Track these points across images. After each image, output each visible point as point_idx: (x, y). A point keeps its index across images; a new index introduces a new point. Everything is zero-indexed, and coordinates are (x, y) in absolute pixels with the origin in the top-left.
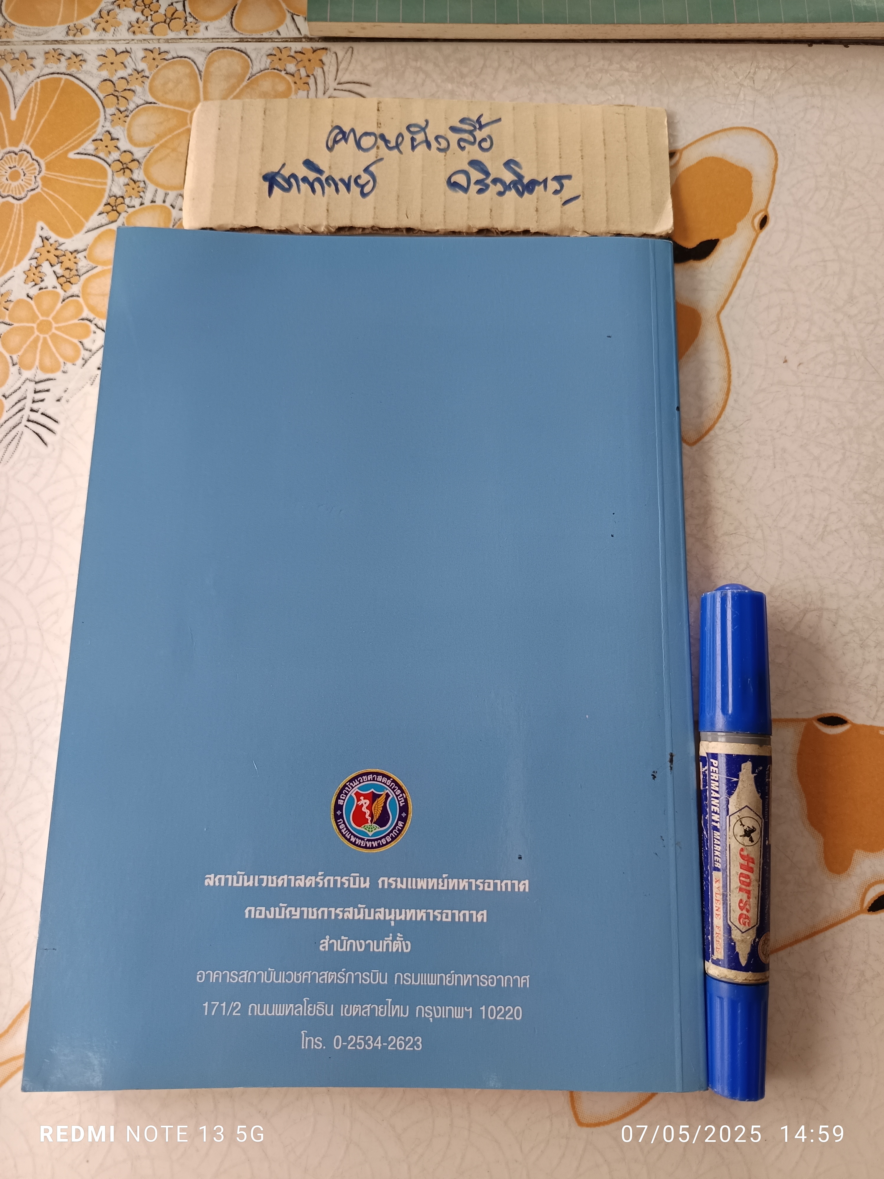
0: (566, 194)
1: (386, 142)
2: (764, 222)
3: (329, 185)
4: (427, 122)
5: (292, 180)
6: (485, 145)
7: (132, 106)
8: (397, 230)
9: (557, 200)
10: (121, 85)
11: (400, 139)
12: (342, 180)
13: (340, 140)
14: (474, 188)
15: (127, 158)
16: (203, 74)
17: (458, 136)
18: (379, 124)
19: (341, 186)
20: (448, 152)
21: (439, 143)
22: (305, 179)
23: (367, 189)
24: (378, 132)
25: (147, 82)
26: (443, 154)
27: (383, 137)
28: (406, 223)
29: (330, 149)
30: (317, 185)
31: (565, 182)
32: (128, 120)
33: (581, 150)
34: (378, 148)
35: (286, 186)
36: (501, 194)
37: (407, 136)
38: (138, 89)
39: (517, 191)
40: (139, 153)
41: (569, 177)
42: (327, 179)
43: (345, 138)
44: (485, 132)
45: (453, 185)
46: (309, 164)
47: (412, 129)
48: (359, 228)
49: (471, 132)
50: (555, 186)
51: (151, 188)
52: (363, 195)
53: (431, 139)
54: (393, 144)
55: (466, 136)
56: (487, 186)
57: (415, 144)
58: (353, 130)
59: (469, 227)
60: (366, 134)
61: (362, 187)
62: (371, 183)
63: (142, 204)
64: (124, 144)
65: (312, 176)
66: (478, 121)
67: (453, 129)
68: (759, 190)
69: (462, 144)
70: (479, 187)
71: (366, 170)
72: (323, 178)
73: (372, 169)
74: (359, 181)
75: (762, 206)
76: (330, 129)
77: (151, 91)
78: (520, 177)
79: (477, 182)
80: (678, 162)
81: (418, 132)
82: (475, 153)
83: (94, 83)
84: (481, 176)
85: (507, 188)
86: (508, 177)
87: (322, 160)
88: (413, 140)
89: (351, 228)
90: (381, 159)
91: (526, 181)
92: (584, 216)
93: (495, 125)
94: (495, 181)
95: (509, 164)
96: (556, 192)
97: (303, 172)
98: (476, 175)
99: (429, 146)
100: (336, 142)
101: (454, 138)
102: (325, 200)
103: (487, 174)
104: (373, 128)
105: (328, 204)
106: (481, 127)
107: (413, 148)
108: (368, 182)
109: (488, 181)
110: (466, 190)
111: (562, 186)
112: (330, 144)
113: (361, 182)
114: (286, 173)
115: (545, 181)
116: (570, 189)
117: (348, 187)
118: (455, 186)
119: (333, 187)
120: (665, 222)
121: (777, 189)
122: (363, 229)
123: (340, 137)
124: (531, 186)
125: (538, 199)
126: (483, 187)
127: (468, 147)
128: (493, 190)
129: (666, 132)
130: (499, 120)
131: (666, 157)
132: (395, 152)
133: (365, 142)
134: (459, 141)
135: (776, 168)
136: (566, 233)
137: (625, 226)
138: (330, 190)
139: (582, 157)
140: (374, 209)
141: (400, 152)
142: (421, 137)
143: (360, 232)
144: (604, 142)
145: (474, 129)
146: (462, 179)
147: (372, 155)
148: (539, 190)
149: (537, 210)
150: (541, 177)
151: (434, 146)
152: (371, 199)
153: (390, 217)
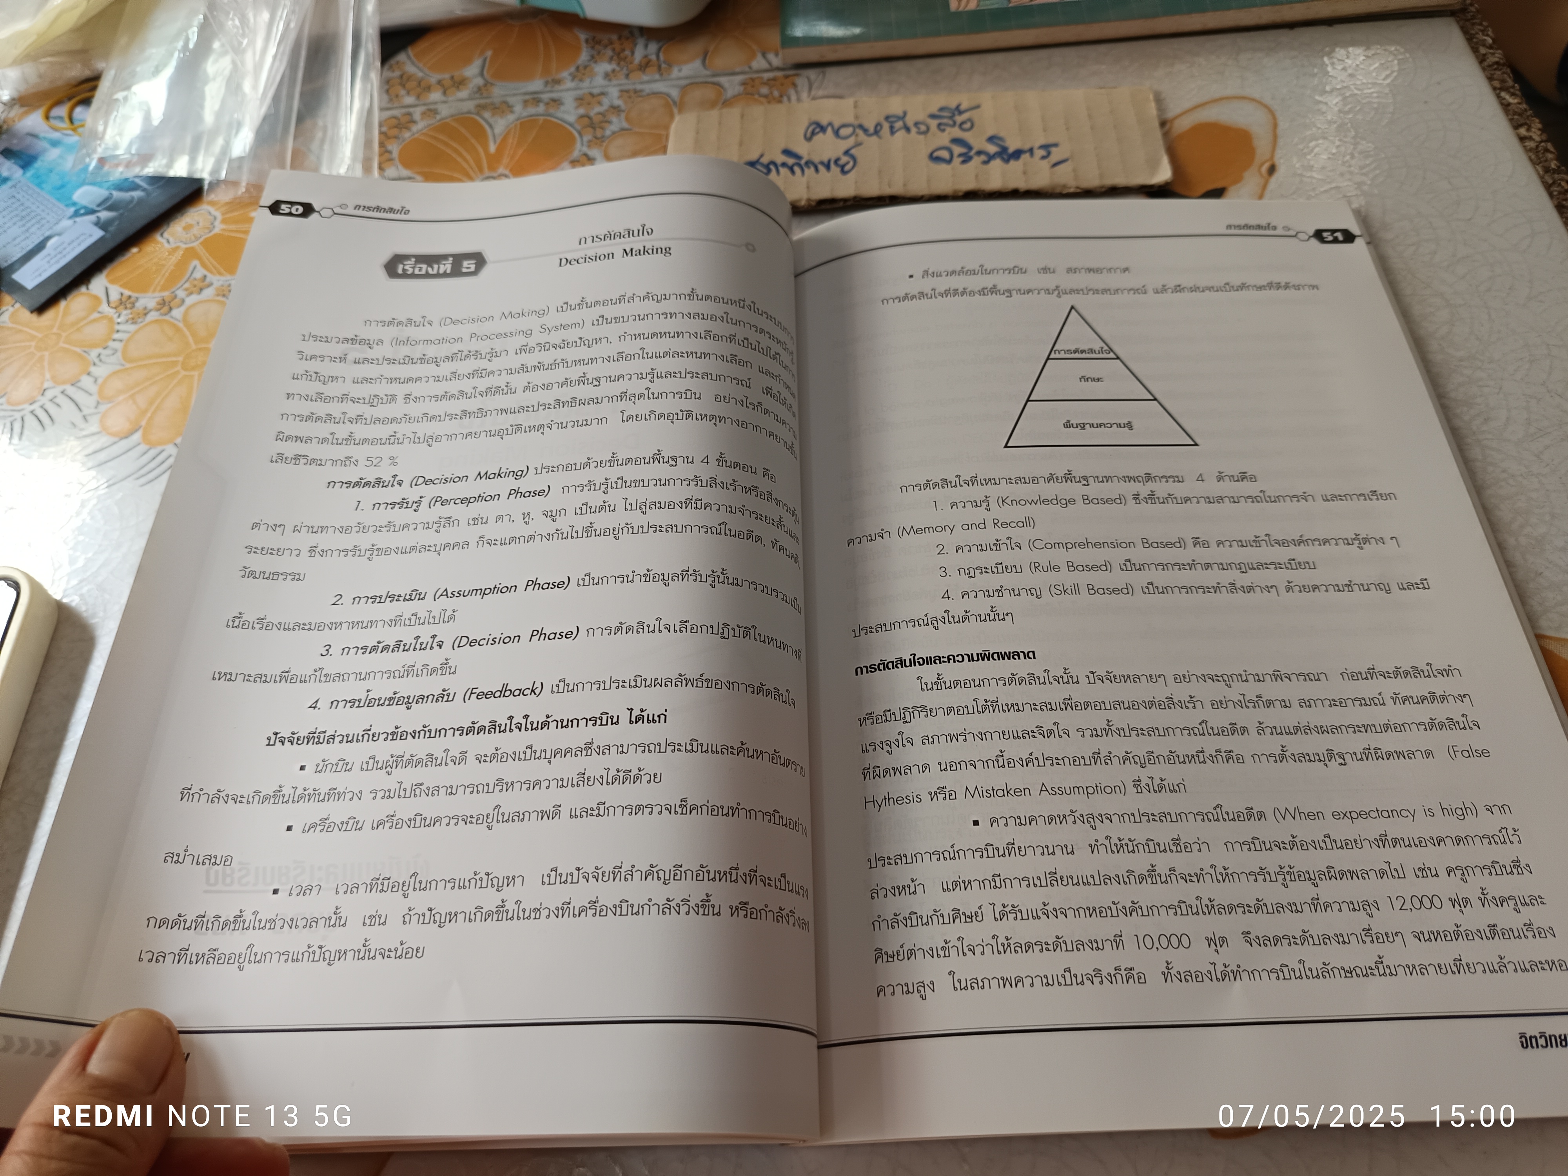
0: (1054, 158)
1: (865, 131)
2: (1272, 170)
3: (809, 167)
4: (905, 114)
5: (772, 167)
6: (968, 125)
7: (608, 133)
8: (879, 198)
9: (1045, 164)
10: (597, 119)
11: (879, 128)
12: (822, 163)
13: (818, 133)
14: (957, 161)
16: (678, 104)
17: (936, 122)
18: (857, 117)
19: (821, 168)
20: (929, 134)
21: (919, 128)
22: (784, 165)
23: (847, 168)
24: (856, 123)
25: (623, 115)
26: (922, 137)
27: (861, 127)
28: (888, 191)
29: (808, 139)
30: (796, 169)
31: (1053, 150)
32: (605, 144)
33: (1066, 124)
34: (857, 135)
35: (765, 171)
36: (986, 163)
37: (886, 126)
38: (614, 119)
39: (1003, 159)
41: (1056, 145)
42: (807, 163)
43: (823, 129)
44: (965, 116)
45: (934, 158)
46: (787, 152)
47: (891, 119)
48: (840, 200)
49: (951, 118)
50: (1042, 153)
52: (844, 172)
53: (910, 124)
54: (872, 130)
55: (945, 121)
56: (971, 158)
57: (894, 130)
58: (830, 124)
60: (844, 126)
61: (843, 167)
62: (851, 164)
65: (791, 161)
66: (958, 107)
67: (933, 116)
68: (1262, 146)
69: (942, 127)
70: (961, 159)
71: (846, 153)
72: (803, 162)
73: (853, 152)
74: (839, 162)
75: (1268, 157)
76: (807, 124)
77: (627, 119)
78: (1004, 149)
79: (960, 155)
80: (1170, 130)
81: (895, 122)
82: (956, 132)
83: (571, 118)
84: (963, 150)
85: (991, 158)
86: (992, 149)
87: (802, 148)
88: (892, 128)
89: (832, 201)
90: (861, 144)
91: (1011, 150)
92: (1076, 175)
93: (974, 112)
94: (979, 153)
95: (991, 139)
96: (1043, 158)
97: (781, 159)
98: (958, 150)
99: (908, 130)
100: (813, 134)
101: (933, 123)
102: (804, 180)
103: (970, 148)
104: (850, 120)
105: (808, 183)
106: (961, 113)
107: (893, 133)
109: (972, 153)
110: (949, 162)
111: (1049, 154)
112: (808, 135)
113: (842, 162)
114: (765, 160)
115: (1031, 151)
116: (1057, 154)
117: (828, 167)
118: (938, 159)
119: (812, 169)
120: (1164, 174)
121: (1281, 142)
122: (845, 200)
123: (818, 130)
124: (1017, 154)
125: (1025, 164)
126: (966, 159)
127: (948, 129)
128: (977, 161)
129: (1153, 105)
130: (978, 107)
131: (1156, 124)
132: (874, 138)
133: (844, 132)
134: (939, 125)
135: (1275, 126)
136: (1058, 190)
137: (1121, 180)
138: (810, 172)
139: (1067, 129)
140: (856, 182)
141: (880, 137)
142: (899, 124)
143: (841, 204)
144: (1090, 116)
145: (954, 115)
146: (945, 154)
147: (851, 141)
148: (1025, 157)
149: (1025, 173)
150: (1027, 147)
151: (914, 130)
152: (852, 176)
153: (872, 188)
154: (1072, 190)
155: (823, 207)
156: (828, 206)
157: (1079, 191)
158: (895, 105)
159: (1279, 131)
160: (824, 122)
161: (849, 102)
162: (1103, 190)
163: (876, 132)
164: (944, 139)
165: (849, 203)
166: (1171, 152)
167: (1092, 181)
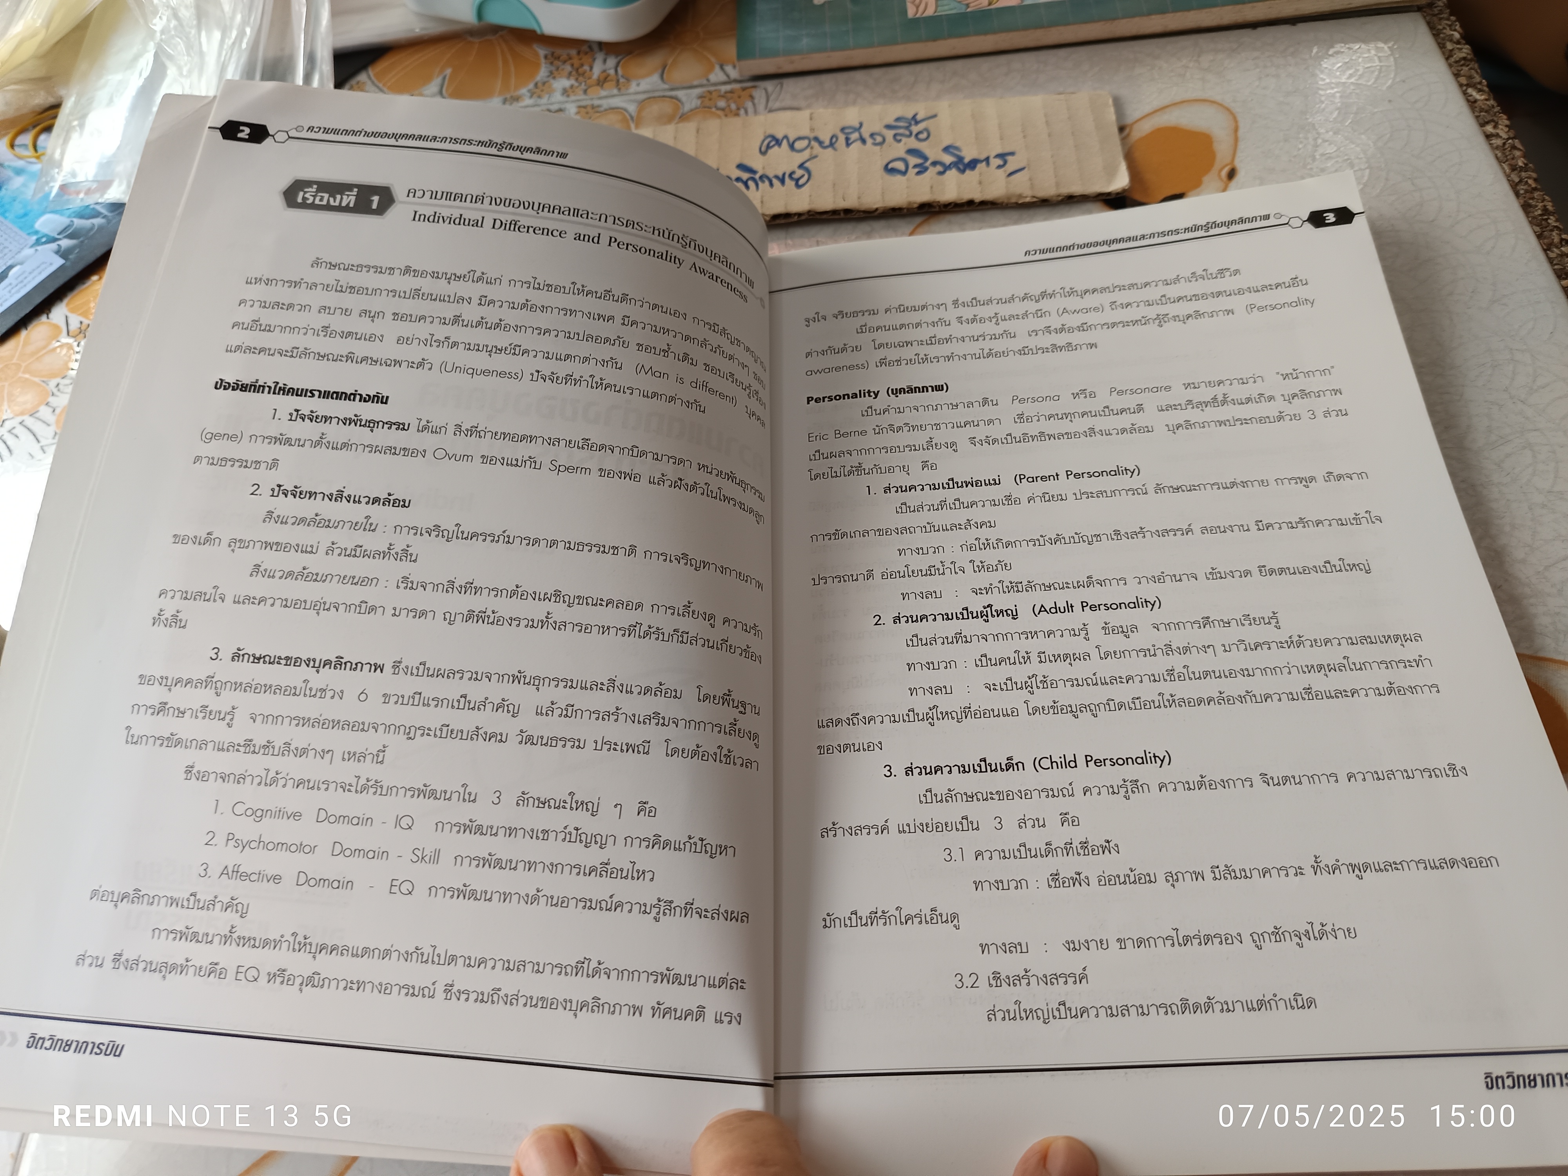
0: (1010, 167)
1: (821, 143)
2: (1232, 174)
3: (763, 182)
4: (861, 125)
6: (922, 136)
8: (835, 212)
9: (1002, 174)
11: (834, 140)
12: (777, 177)
13: (773, 146)
14: (912, 172)
16: (635, 118)
17: (893, 132)
18: (812, 130)
19: (775, 181)
20: (884, 146)
21: (875, 139)
22: (738, 179)
23: (801, 182)
24: (812, 135)
26: (878, 148)
27: (816, 139)
28: (842, 204)
29: (763, 153)
30: (751, 183)
31: (1009, 158)
33: (1023, 132)
34: (812, 148)
36: (941, 173)
37: (842, 138)
39: (959, 169)
41: (1012, 154)
42: (761, 177)
43: (778, 143)
44: (921, 126)
45: (890, 170)
46: (741, 167)
47: (847, 131)
48: (795, 214)
49: (907, 128)
50: (999, 162)
52: (798, 186)
53: (866, 135)
54: (827, 143)
55: (901, 131)
56: (926, 169)
57: (850, 142)
58: (786, 137)
59: (910, 203)
60: (799, 138)
61: (797, 180)
62: (806, 177)
65: (745, 176)
66: (914, 117)
67: (888, 127)
68: (1222, 149)
69: (898, 138)
70: (917, 170)
71: (801, 166)
72: (757, 176)
73: (807, 165)
74: (793, 176)
75: (1228, 160)
76: (762, 138)
78: (960, 159)
79: (915, 166)
80: (1128, 135)
81: (851, 133)
82: (912, 143)
84: (919, 161)
85: (947, 168)
86: (948, 159)
87: (758, 163)
88: (847, 139)
89: (787, 215)
90: (816, 157)
91: (967, 160)
92: (1032, 184)
93: (931, 121)
94: (934, 164)
95: (946, 149)
96: (999, 167)
97: (735, 173)
98: (913, 161)
99: (864, 141)
100: (768, 147)
101: (889, 134)
102: (758, 194)
103: (926, 159)
104: (806, 132)
105: (762, 197)
106: (917, 123)
107: (848, 144)
108: (803, 176)
109: (928, 164)
110: (904, 173)
111: (1005, 162)
112: (763, 149)
113: (796, 176)
115: (987, 159)
116: (1013, 163)
117: (782, 181)
118: (893, 171)
119: (767, 183)
120: (1121, 181)
121: (1241, 145)
122: (799, 215)
123: (773, 143)
124: (973, 164)
125: (980, 174)
126: (922, 170)
127: (904, 140)
128: (932, 171)
129: (1112, 110)
130: (935, 116)
131: (1115, 130)
132: (830, 150)
133: (799, 145)
134: (895, 136)
135: (1236, 130)
136: (1013, 200)
137: (1077, 189)
138: (764, 186)
139: (1025, 137)
140: (810, 196)
141: (835, 149)
142: (855, 136)
143: (796, 218)
144: (1047, 123)
145: (910, 125)
146: (900, 165)
147: (806, 154)
148: (981, 166)
149: (980, 183)
150: (983, 157)
151: (869, 141)
152: (806, 189)
153: (826, 202)
154: (1028, 200)
155: (778, 222)
156: (782, 221)
157: (1035, 200)
158: (851, 116)
159: (1241, 133)
160: (780, 136)
161: (806, 113)
162: (1060, 198)
163: (832, 145)
164: (899, 150)
165: (803, 218)
166: (1130, 158)
167: (1048, 190)
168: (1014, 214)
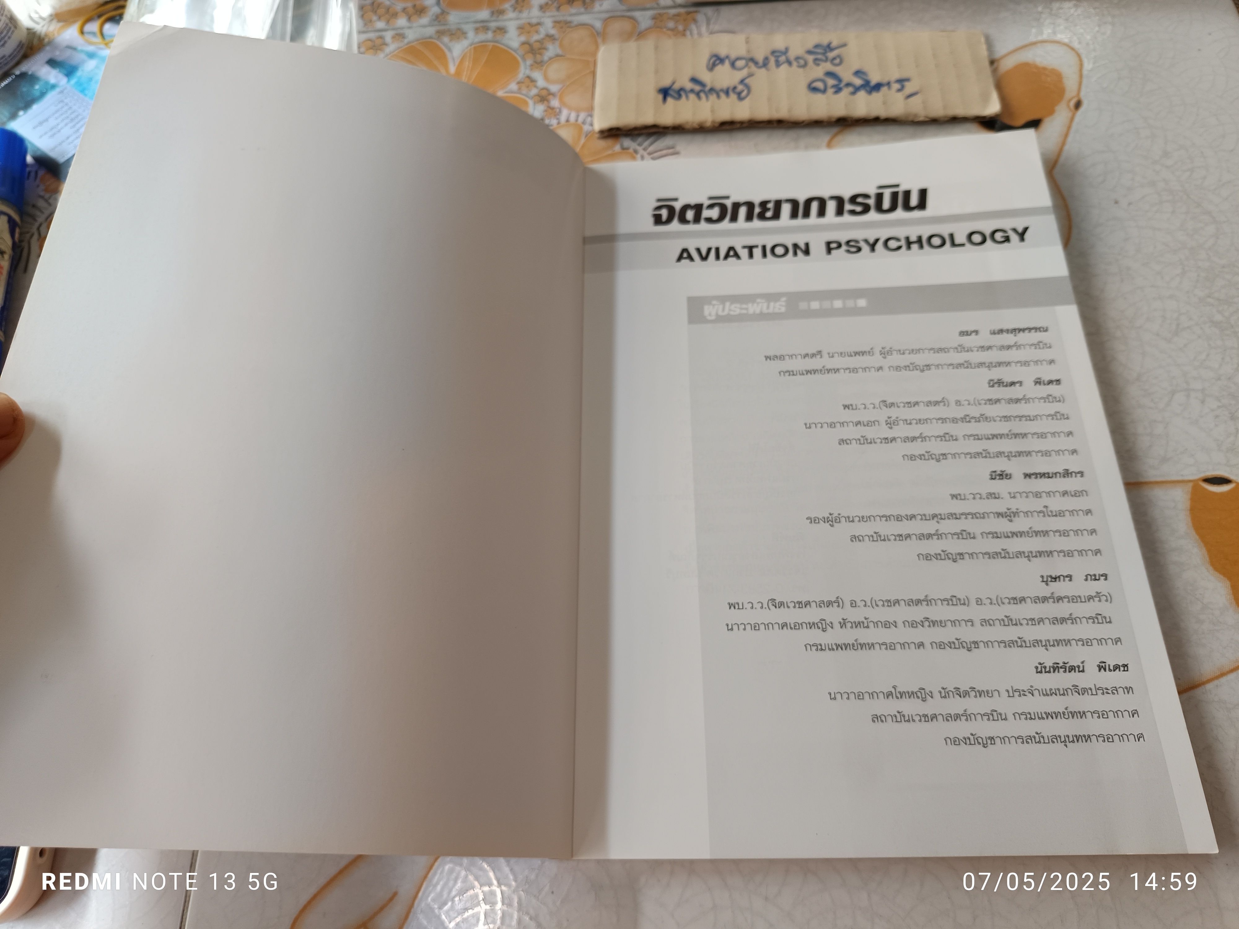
0: (907, 91)
1: (756, 63)
2: (1078, 105)
3: (712, 94)
4: (787, 49)
5: (682, 92)
6: (836, 62)
7: (546, 58)
8: (769, 121)
9: (900, 96)
10: (536, 46)
11: (767, 61)
12: (722, 90)
13: (718, 64)
14: (830, 91)
15: (544, 93)
16: (601, 34)
17: (812, 57)
18: (748, 51)
19: (722, 94)
20: (807, 68)
21: (798, 62)
22: (692, 91)
23: (743, 95)
24: (749, 56)
25: (557, 43)
26: (801, 70)
27: (752, 60)
28: (775, 115)
29: (710, 69)
30: (702, 94)
31: (906, 83)
32: (543, 67)
33: (916, 61)
34: (749, 67)
35: (677, 96)
36: (853, 93)
37: (772, 60)
38: (550, 46)
39: (867, 91)
40: (554, 88)
41: (908, 80)
42: (710, 90)
43: (722, 61)
44: (834, 53)
45: (812, 89)
46: (694, 80)
47: (776, 54)
48: (738, 121)
49: (824, 54)
50: (898, 86)
51: (565, 113)
52: (740, 98)
53: (792, 58)
54: (761, 63)
55: (819, 56)
56: (841, 89)
57: (779, 64)
58: (728, 57)
59: (829, 117)
60: (739, 59)
61: (739, 94)
62: (746, 91)
63: (559, 123)
64: (541, 83)
65: (697, 88)
66: (829, 45)
67: (810, 52)
68: (1070, 84)
69: (817, 62)
70: (833, 90)
71: (742, 82)
72: (707, 89)
73: (747, 81)
74: (735, 90)
75: (1074, 93)
76: (709, 56)
77: (561, 47)
78: (867, 82)
79: (833, 86)
80: (997, 68)
81: (780, 56)
82: (829, 67)
83: (515, 45)
84: (835, 82)
85: (857, 89)
86: (858, 82)
87: (706, 77)
88: (777, 61)
89: (732, 122)
90: (753, 74)
91: (872, 83)
92: (924, 105)
93: (843, 49)
94: (848, 85)
95: (857, 73)
96: (899, 90)
97: (689, 86)
98: (831, 82)
99: (790, 63)
100: (714, 64)
101: (810, 58)
102: (709, 104)
103: (840, 80)
104: (743, 53)
105: (712, 107)
106: (832, 50)
107: (778, 66)
109: (842, 85)
110: (824, 91)
111: (903, 87)
112: (710, 65)
113: (737, 90)
114: (676, 87)
115: (888, 84)
116: (910, 88)
117: (727, 94)
118: (815, 90)
119: (715, 95)
120: (993, 107)
121: (1085, 83)
122: (742, 123)
123: (718, 61)
124: (878, 87)
125: (884, 96)
126: (838, 89)
127: (822, 64)
128: (846, 91)
129: (984, 46)
130: (845, 45)
131: (987, 63)
132: (764, 70)
133: (739, 64)
134: (815, 60)
135: (1081, 67)
136: (910, 119)
137: (960, 111)
138: (713, 97)
139: (917, 66)
140: (750, 108)
141: (768, 69)
142: (783, 58)
143: (738, 125)
144: (934, 56)
145: (826, 52)
146: (820, 85)
147: (745, 72)
148: (884, 89)
149: (884, 103)
150: (885, 81)
151: (795, 64)
152: (747, 102)
153: (764, 113)
154: (921, 119)
155: (724, 127)
156: (727, 127)
157: (927, 119)
158: (779, 41)
159: (1085, 71)
160: (722, 55)
161: (742, 37)
162: (946, 119)
163: (765, 65)
164: (819, 72)
165: (744, 125)
166: (999, 87)
167: (938, 110)
168: (910, 130)
